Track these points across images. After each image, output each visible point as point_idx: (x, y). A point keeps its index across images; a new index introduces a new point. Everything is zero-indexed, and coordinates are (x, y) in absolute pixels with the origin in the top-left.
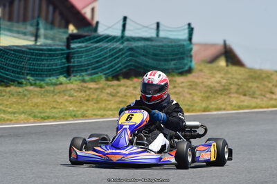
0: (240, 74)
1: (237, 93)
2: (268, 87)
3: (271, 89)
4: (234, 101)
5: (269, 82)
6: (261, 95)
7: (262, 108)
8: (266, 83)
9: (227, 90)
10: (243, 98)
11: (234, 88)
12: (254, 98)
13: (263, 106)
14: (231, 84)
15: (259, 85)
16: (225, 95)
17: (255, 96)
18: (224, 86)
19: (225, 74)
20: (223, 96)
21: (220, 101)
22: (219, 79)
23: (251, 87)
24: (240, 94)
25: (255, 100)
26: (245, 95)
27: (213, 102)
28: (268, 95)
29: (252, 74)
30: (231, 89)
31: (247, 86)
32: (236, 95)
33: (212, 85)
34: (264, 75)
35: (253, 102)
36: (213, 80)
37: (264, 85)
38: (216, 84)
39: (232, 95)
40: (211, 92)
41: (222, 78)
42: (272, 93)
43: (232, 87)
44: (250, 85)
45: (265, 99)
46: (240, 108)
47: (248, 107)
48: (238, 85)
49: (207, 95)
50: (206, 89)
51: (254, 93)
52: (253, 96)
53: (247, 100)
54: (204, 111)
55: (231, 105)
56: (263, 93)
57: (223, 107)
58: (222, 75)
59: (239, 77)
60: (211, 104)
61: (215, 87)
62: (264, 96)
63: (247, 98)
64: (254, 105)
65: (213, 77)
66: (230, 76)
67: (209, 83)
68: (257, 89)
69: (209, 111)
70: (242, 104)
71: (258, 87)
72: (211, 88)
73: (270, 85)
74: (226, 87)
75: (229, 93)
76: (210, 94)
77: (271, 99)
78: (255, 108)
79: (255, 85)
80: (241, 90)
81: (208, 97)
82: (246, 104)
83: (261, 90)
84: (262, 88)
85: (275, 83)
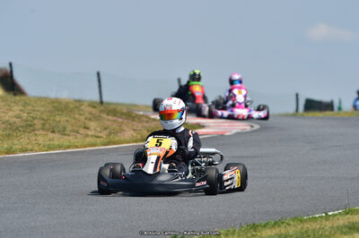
0: (42, 106)
1: (43, 129)
2: (79, 121)
3: (84, 123)
4: (41, 140)
5: (81, 115)
6: (73, 131)
7: (77, 147)
8: (77, 116)
9: (31, 126)
10: (51, 135)
11: (38, 123)
12: (65, 135)
13: (79, 145)
14: (34, 118)
15: (68, 119)
17: (66, 132)
18: (26, 121)
19: (24, 106)
20: (27, 134)
21: (24, 140)
22: (18, 112)
23: (59, 122)
24: (48, 130)
25: (67, 137)
26: (53, 132)
27: (16, 142)
28: (82, 131)
29: (55, 105)
30: (34, 125)
31: (54, 120)
32: (41, 132)
33: (12, 120)
34: (71, 106)
35: (65, 140)
36: (10, 113)
37: (75, 119)
38: (15, 119)
39: (38, 133)
40: (12, 129)
41: (21, 110)
42: (88, 128)
43: (36, 122)
44: (58, 118)
45: (78, 136)
46: (50, 148)
47: (60, 147)
48: (43, 119)
49: (7, 133)
50: (4, 126)
51: (65, 129)
52: (63, 132)
53: (57, 139)
54: (7, 153)
55: (39, 144)
56: (76, 129)
57: (30, 147)
59: (42, 109)
60: (14, 144)
61: (15, 123)
62: (78, 132)
63: (56, 136)
64: (66, 143)
65: (11, 110)
66: (30, 107)
67: (7, 118)
68: (66, 124)
69: (13, 153)
71: (67, 121)
72: (10, 124)
73: (82, 118)
74: (29, 122)
75: (34, 130)
76: (10, 132)
77: (87, 136)
78: (69, 147)
79: (64, 118)
80: (47, 126)
81: (9, 136)
82: (56, 142)
83: (73, 125)
84: (73, 121)
85: (87, 115)
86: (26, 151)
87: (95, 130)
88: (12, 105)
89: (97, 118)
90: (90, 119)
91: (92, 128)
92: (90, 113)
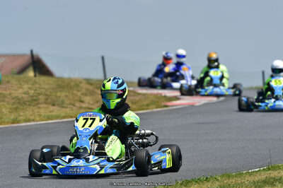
0: (48, 84)
1: (45, 103)
2: (76, 96)
3: (80, 97)
4: (43, 112)
5: (78, 91)
6: (71, 104)
8: (75, 92)
9: (36, 100)
10: (51, 108)
11: (42, 98)
12: (63, 107)
14: (39, 94)
15: (68, 94)
16: (34, 106)
17: (64, 105)
18: (32, 97)
19: (33, 84)
20: (31, 107)
21: (28, 113)
22: (26, 90)
23: (60, 97)
24: (49, 104)
25: (64, 109)
26: (54, 105)
27: (21, 114)
28: (78, 104)
29: (60, 83)
30: (39, 99)
31: (56, 96)
32: (44, 105)
33: (20, 97)
34: (72, 84)
35: (63, 112)
36: (20, 91)
37: (73, 94)
38: (24, 95)
39: (41, 106)
40: (19, 104)
41: (30, 88)
42: (82, 102)
43: (41, 97)
44: (59, 94)
45: (74, 108)
46: (49, 118)
47: (57, 117)
48: (47, 95)
49: (15, 106)
50: (13, 101)
51: (63, 102)
52: (62, 105)
53: (56, 110)
54: (13, 123)
55: (40, 116)
56: (72, 102)
57: (32, 118)
58: (30, 86)
59: (47, 87)
60: (19, 116)
61: (22, 98)
62: (74, 105)
63: (56, 108)
64: (63, 114)
65: (21, 88)
66: (38, 86)
67: (17, 95)
68: (65, 98)
69: (18, 123)
70: (51, 114)
71: (66, 96)
72: (19, 99)
73: (79, 94)
74: (35, 98)
75: (38, 104)
76: (19, 106)
77: (81, 108)
78: (65, 117)
79: (64, 94)
80: (49, 100)
81: (16, 109)
82: (54, 114)
83: (70, 100)
84: (71, 97)
85: (84, 91)
86: (29, 121)
87: (89, 103)
88: (23, 83)
89: (91, 93)
90: (86, 95)
91: (87, 101)
92: (87, 90)
